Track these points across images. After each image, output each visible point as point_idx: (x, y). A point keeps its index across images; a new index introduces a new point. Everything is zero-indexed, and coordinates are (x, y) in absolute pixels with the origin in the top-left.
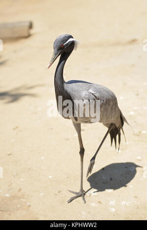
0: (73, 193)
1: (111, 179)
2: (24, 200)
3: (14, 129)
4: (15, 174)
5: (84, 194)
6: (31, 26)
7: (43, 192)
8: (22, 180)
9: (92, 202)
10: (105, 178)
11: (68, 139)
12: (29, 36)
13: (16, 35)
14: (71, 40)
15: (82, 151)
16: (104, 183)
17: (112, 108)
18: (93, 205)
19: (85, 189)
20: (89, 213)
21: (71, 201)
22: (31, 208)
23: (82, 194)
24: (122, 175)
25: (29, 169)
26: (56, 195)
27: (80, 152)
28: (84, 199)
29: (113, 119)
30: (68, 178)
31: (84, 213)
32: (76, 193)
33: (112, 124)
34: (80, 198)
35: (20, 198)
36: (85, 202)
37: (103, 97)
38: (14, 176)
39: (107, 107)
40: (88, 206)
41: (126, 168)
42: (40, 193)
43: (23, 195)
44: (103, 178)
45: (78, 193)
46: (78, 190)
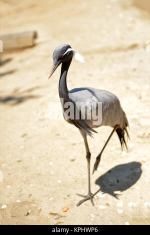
0: (82, 196)
1: (118, 181)
2: (35, 205)
3: (23, 136)
4: (25, 180)
5: (92, 197)
6: (35, 36)
7: (53, 197)
8: (31, 185)
9: (100, 204)
10: (111, 181)
11: (75, 144)
12: (33, 46)
13: (22, 45)
14: (69, 50)
15: (89, 156)
16: (111, 185)
17: (116, 111)
18: (101, 207)
19: (93, 192)
20: (97, 215)
21: (80, 204)
22: (41, 213)
23: (91, 197)
24: (128, 177)
25: (39, 174)
26: (65, 199)
27: (87, 156)
28: (92, 202)
29: (117, 121)
30: (76, 182)
31: (93, 216)
32: (85, 197)
33: (116, 126)
34: (89, 201)
35: (31, 203)
36: (94, 205)
37: (107, 103)
38: (24, 182)
39: (111, 111)
40: (96, 208)
41: (132, 169)
42: (50, 198)
43: (33, 200)
44: (110, 181)
45: (86, 197)
46: (86, 194)
